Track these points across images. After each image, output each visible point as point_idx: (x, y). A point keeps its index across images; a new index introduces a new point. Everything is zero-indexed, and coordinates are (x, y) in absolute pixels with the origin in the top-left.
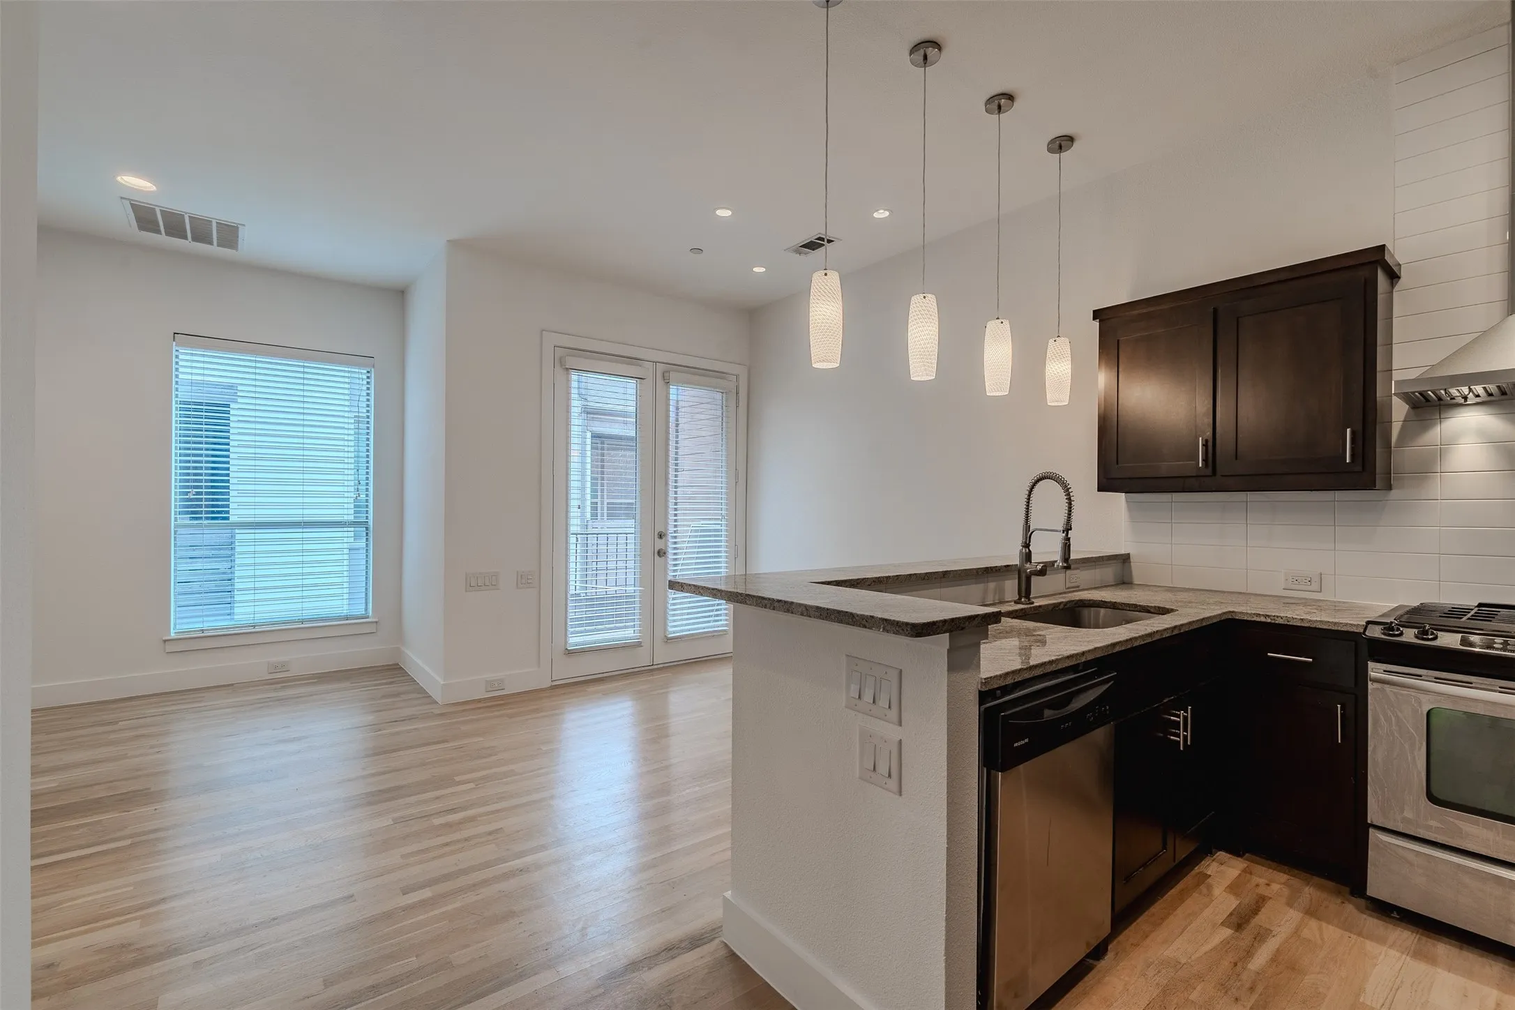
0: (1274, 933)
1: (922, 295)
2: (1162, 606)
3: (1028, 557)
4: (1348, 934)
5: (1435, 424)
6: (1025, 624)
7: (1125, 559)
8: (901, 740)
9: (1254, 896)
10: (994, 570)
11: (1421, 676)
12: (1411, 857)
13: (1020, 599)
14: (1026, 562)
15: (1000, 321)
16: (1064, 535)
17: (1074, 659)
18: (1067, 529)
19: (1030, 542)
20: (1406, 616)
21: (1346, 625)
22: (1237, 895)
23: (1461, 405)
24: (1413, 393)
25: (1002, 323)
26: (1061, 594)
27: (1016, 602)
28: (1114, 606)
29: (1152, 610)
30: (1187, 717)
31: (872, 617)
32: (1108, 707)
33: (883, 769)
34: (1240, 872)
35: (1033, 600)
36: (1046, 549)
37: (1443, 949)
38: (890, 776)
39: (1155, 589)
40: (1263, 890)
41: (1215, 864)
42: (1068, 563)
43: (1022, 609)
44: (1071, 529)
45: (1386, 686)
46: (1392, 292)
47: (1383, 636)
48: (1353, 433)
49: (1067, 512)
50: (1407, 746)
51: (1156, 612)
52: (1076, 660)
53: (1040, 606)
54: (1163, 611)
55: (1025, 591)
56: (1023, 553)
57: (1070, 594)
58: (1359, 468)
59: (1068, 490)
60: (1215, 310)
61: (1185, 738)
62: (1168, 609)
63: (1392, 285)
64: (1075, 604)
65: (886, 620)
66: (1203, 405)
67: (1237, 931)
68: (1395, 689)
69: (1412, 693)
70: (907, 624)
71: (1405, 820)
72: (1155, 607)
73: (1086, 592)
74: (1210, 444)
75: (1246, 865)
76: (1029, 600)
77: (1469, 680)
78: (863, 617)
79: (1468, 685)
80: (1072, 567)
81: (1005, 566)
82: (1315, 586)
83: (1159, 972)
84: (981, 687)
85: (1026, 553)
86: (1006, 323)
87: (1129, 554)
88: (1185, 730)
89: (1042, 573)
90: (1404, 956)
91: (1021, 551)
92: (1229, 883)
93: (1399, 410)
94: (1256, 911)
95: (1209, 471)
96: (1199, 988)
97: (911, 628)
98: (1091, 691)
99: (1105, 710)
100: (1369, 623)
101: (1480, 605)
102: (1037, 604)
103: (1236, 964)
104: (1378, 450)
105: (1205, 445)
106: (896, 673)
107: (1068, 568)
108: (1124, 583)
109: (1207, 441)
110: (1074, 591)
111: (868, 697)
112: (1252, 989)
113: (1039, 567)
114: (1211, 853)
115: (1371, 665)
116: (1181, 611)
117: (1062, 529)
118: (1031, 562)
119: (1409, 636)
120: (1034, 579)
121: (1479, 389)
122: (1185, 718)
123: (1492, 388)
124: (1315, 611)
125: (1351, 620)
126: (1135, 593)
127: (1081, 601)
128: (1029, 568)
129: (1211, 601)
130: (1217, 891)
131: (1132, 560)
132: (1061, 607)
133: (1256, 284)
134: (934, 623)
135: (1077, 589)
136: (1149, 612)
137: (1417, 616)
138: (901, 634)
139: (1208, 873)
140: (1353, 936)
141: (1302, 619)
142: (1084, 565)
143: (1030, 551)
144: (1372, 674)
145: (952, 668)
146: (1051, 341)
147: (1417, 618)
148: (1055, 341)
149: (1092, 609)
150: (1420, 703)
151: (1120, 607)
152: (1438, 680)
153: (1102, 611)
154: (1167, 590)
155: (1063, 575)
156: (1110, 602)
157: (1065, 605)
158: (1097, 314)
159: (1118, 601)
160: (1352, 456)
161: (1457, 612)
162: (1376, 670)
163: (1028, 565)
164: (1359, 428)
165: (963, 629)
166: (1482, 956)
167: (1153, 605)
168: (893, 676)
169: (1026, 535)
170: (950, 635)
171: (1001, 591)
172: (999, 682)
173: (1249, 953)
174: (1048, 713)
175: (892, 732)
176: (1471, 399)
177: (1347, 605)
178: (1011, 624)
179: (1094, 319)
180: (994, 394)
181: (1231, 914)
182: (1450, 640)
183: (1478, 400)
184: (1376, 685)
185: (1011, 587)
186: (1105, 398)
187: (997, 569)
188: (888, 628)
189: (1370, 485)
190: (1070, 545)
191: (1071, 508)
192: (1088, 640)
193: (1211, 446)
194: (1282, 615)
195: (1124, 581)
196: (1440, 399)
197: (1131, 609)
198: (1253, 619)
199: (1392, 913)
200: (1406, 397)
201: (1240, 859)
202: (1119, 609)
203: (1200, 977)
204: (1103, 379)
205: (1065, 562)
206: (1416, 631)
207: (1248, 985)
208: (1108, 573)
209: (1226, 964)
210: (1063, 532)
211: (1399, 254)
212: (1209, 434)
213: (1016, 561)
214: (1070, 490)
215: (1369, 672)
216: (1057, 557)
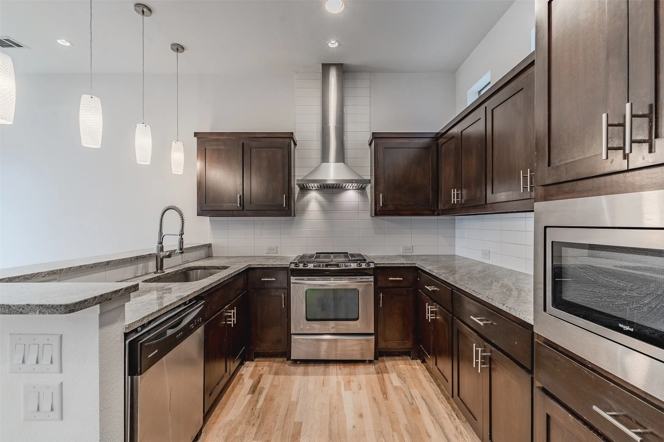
0: (265, 388)
1: (90, 96)
2: (224, 265)
3: (162, 249)
4: (286, 376)
5: (305, 196)
6: (158, 285)
7: (209, 246)
8: (62, 382)
9: (258, 375)
10: (141, 257)
11: (304, 279)
12: (302, 341)
13: (157, 271)
14: (161, 252)
15: (144, 125)
16: (180, 237)
17: (184, 300)
18: (182, 234)
19: (162, 241)
20: (300, 259)
21: (285, 265)
22: (252, 378)
23: (311, 190)
24: (301, 184)
25: (146, 126)
26: (179, 265)
27: (155, 273)
28: (204, 268)
29: (220, 268)
30: (234, 312)
31: (28, 305)
32: (201, 319)
33: (46, 406)
34: (253, 368)
35: (164, 270)
36: (171, 244)
37: (311, 368)
38: (52, 410)
39: (222, 258)
40: (261, 372)
41: (245, 368)
42: (182, 250)
43: (158, 276)
44: (183, 234)
45: (295, 284)
46: (295, 149)
47: (295, 267)
48: (286, 196)
49: (181, 225)
50: (301, 304)
51: (222, 268)
52: (185, 300)
53: (168, 273)
54: (225, 268)
55: (160, 266)
56: (158, 247)
57: (184, 265)
58: (287, 209)
59: (182, 215)
60: (243, 143)
61: (234, 321)
62: (227, 267)
63: (295, 147)
64: (186, 269)
65: (42, 305)
66: (239, 181)
67: (253, 394)
68: (298, 285)
69: (302, 285)
70: (61, 306)
71: (301, 329)
72: (222, 266)
73: (192, 263)
74: (242, 197)
75: (255, 364)
76: (162, 271)
77: (315, 278)
78: (19, 307)
79: (314, 280)
80: (184, 252)
81: (148, 255)
82: (275, 251)
83: (224, 430)
84: (126, 330)
85: (160, 247)
86: (148, 126)
87: (211, 244)
88: (234, 318)
89: (169, 256)
90: (301, 376)
91: (157, 246)
92: (250, 374)
93: (297, 190)
94: (259, 382)
95: (241, 208)
96: (240, 429)
97: (64, 308)
98: (193, 313)
99: (200, 320)
100: (291, 263)
101: (317, 253)
102: (167, 272)
103: (253, 409)
104: (292, 203)
105: (240, 198)
106: (57, 338)
107: (182, 253)
108: (209, 257)
109: (240, 196)
110: (186, 263)
111: (31, 360)
112: (258, 417)
113: (167, 254)
114: (243, 364)
115: (292, 278)
116: (232, 267)
117: (179, 234)
118: (163, 251)
119: (301, 266)
120: (165, 260)
121: (316, 185)
122: (234, 313)
123: (319, 185)
124: (276, 261)
125: (285, 263)
126: (214, 261)
127: (189, 267)
128: (162, 254)
129: (243, 261)
130: (245, 380)
131: (212, 246)
132: (180, 272)
133: (256, 136)
134: (86, 301)
135: (188, 262)
136: (219, 269)
137: (303, 259)
138: (55, 313)
139: (243, 373)
140: (288, 376)
141: (272, 265)
142: (191, 250)
143: (162, 246)
144: (292, 281)
145: (102, 325)
146: (174, 142)
147: (303, 260)
148: (176, 142)
149: (195, 270)
150: (304, 288)
151: (207, 268)
152: (308, 280)
153: (199, 271)
154: (226, 258)
155: (181, 256)
156: (202, 267)
157: (182, 271)
158: (196, 134)
159: (206, 265)
160: (286, 204)
161: (312, 256)
162: (293, 279)
163: (161, 253)
164: (287, 195)
165: (110, 299)
166: (319, 366)
167: (221, 266)
168: (55, 341)
169: (161, 237)
170: (100, 305)
171: (146, 267)
172: (138, 324)
173: (257, 401)
174: (170, 332)
175: (54, 379)
176: (314, 188)
177: (284, 257)
178: (149, 286)
179: (195, 136)
180: (140, 163)
181: (251, 387)
182: (311, 266)
183: (315, 188)
184: (293, 285)
185: (152, 265)
186: (200, 173)
187: (144, 256)
188: (44, 310)
189: (290, 215)
190: (183, 242)
191: (183, 223)
192: (191, 288)
193: (242, 198)
194: (266, 264)
195: (209, 256)
196: (307, 187)
197: (212, 268)
198: (257, 267)
199: (297, 362)
200: (299, 185)
201: (253, 362)
202: (207, 269)
203: (240, 423)
204: (199, 165)
205: (180, 250)
206: (303, 264)
207: (257, 416)
208: (202, 253)
209: (249, 411)
210: (180, 236)
211: (297, 137)
212: (241, 193)
213: (155, 251)
214: (183, 215)
215: (291, 281)
216: (177, 247)
